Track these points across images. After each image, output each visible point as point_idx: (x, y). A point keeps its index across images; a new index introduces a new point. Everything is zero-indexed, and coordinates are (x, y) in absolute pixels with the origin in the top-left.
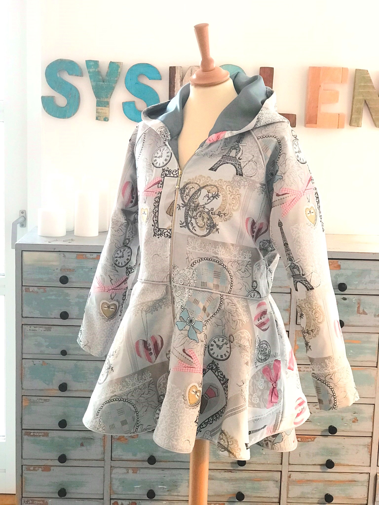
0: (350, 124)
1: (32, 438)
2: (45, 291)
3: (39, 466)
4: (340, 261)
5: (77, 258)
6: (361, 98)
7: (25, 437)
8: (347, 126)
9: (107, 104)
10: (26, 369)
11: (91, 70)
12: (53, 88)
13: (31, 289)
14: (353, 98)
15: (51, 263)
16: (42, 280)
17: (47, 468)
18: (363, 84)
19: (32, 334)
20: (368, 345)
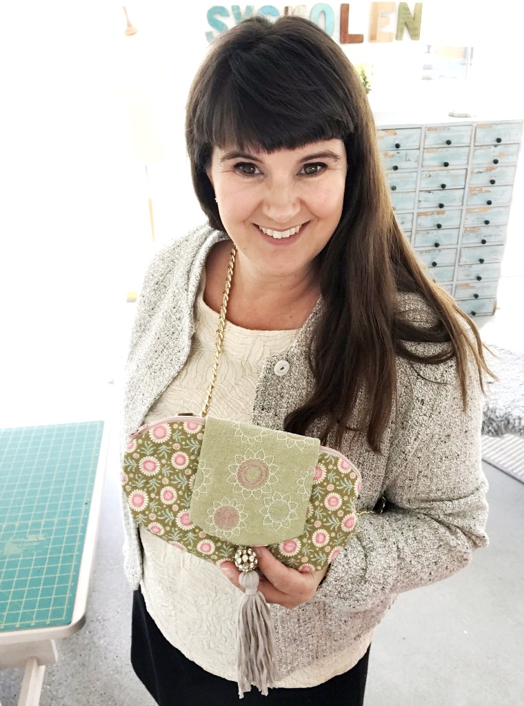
0: (397, 38)
4: (396, 131)
6: (403, 21)
8: (394, 39)
11: (235, 12)
12: (211, 25)
14: (398, 21)
18: (404, 12)
20: (410, 179)
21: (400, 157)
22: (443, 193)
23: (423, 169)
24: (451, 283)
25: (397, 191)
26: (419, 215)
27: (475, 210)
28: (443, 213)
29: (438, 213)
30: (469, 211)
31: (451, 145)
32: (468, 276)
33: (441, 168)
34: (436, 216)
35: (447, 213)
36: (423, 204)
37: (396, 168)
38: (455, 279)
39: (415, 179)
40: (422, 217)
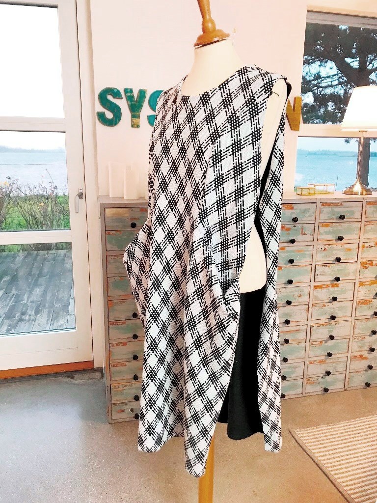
1: (115, 326)
2: (120, 233)
3: (120, 343)
4: (293, 205)
5: (140, 211)
7: (111, 326)
9: (138, 117)
10: (110, 284)
11: (128, 94)
12: (103, 106)
13: (111, 232)
15: (124, 215)
16: (117, 226)
17: (125, 344)
19: (113, 261)
20: (307, 253)
21: (296, 230)
22: (337, 266)
23: (319, 243)
24: (346, 355)
25: (293, 264)
26: (316, 287)
27: (368, 283)
28: (337, 286)
29: (333, 286)
30: (361, 284)
31: (345, 220)
32: (360, 347)
33: (335, 242)
34: (331, 289)
35: (341, 285)
36: (319, 278)
37: (293, 241)
38: (350, 351)
39: (311, 253)
40: (318, 289)
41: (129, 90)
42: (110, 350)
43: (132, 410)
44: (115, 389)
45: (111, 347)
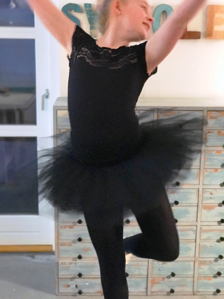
3: (67, 226)
11: (87, 9)
13: (62, 131)
16: (67, 125)
17: (71, 227)
41: (88, 5)
42: (60, 231)
43: (76, 286)
44: (62, 266)
45: (60, 229)
